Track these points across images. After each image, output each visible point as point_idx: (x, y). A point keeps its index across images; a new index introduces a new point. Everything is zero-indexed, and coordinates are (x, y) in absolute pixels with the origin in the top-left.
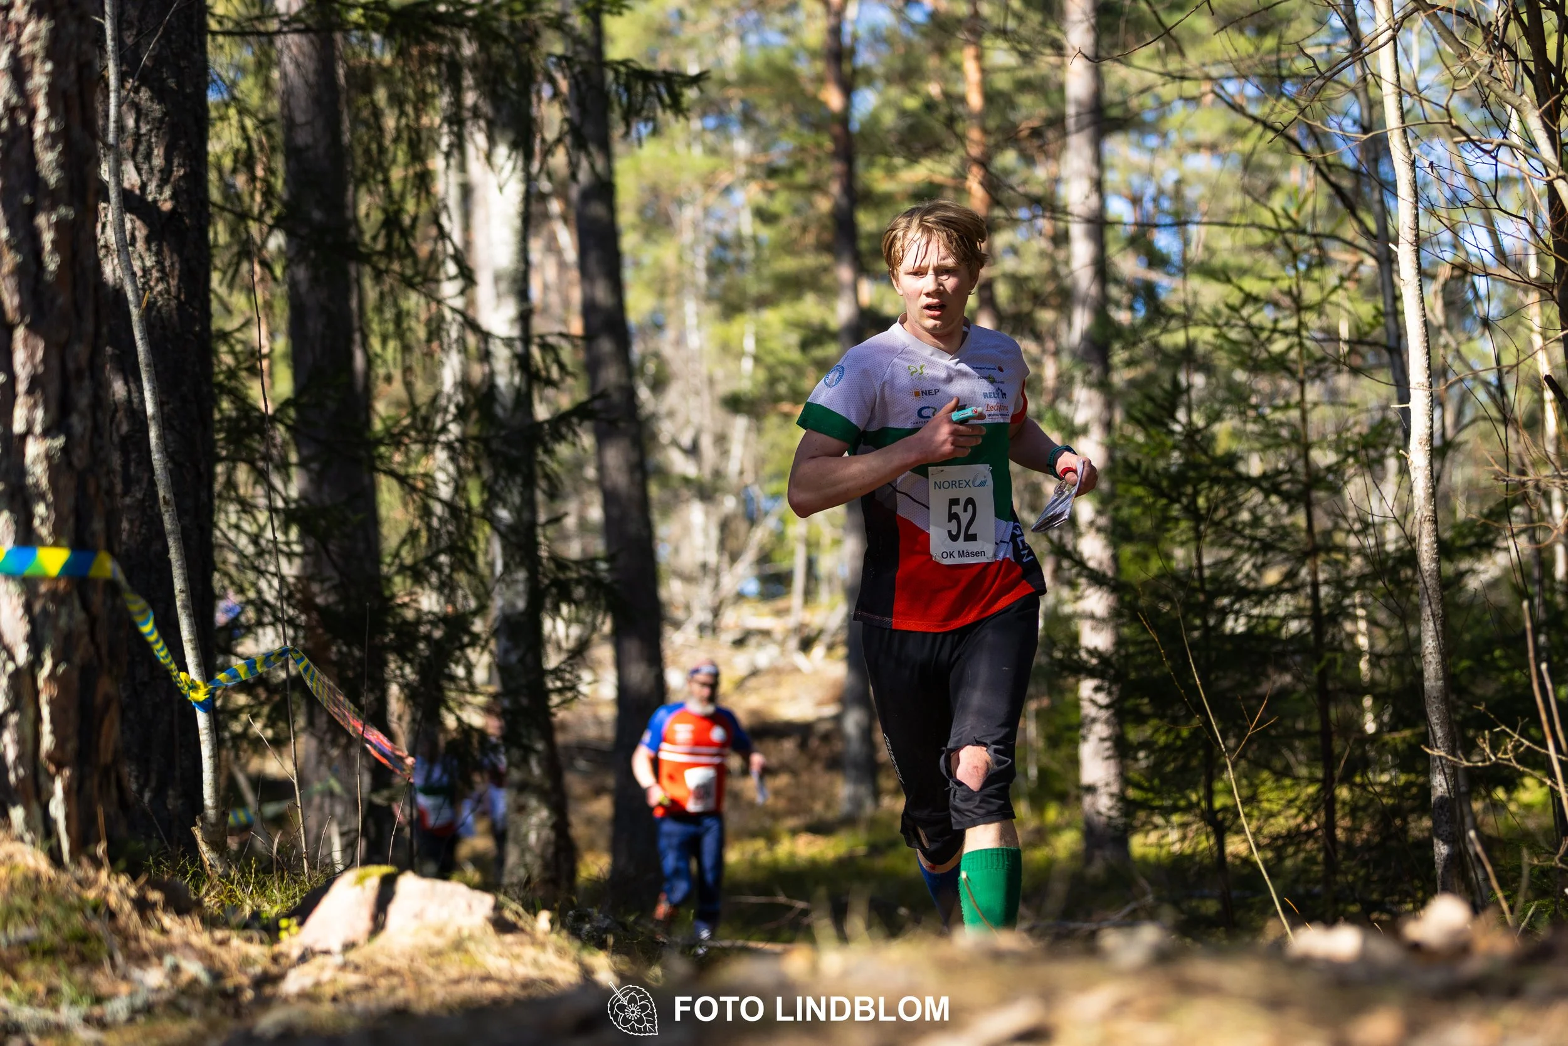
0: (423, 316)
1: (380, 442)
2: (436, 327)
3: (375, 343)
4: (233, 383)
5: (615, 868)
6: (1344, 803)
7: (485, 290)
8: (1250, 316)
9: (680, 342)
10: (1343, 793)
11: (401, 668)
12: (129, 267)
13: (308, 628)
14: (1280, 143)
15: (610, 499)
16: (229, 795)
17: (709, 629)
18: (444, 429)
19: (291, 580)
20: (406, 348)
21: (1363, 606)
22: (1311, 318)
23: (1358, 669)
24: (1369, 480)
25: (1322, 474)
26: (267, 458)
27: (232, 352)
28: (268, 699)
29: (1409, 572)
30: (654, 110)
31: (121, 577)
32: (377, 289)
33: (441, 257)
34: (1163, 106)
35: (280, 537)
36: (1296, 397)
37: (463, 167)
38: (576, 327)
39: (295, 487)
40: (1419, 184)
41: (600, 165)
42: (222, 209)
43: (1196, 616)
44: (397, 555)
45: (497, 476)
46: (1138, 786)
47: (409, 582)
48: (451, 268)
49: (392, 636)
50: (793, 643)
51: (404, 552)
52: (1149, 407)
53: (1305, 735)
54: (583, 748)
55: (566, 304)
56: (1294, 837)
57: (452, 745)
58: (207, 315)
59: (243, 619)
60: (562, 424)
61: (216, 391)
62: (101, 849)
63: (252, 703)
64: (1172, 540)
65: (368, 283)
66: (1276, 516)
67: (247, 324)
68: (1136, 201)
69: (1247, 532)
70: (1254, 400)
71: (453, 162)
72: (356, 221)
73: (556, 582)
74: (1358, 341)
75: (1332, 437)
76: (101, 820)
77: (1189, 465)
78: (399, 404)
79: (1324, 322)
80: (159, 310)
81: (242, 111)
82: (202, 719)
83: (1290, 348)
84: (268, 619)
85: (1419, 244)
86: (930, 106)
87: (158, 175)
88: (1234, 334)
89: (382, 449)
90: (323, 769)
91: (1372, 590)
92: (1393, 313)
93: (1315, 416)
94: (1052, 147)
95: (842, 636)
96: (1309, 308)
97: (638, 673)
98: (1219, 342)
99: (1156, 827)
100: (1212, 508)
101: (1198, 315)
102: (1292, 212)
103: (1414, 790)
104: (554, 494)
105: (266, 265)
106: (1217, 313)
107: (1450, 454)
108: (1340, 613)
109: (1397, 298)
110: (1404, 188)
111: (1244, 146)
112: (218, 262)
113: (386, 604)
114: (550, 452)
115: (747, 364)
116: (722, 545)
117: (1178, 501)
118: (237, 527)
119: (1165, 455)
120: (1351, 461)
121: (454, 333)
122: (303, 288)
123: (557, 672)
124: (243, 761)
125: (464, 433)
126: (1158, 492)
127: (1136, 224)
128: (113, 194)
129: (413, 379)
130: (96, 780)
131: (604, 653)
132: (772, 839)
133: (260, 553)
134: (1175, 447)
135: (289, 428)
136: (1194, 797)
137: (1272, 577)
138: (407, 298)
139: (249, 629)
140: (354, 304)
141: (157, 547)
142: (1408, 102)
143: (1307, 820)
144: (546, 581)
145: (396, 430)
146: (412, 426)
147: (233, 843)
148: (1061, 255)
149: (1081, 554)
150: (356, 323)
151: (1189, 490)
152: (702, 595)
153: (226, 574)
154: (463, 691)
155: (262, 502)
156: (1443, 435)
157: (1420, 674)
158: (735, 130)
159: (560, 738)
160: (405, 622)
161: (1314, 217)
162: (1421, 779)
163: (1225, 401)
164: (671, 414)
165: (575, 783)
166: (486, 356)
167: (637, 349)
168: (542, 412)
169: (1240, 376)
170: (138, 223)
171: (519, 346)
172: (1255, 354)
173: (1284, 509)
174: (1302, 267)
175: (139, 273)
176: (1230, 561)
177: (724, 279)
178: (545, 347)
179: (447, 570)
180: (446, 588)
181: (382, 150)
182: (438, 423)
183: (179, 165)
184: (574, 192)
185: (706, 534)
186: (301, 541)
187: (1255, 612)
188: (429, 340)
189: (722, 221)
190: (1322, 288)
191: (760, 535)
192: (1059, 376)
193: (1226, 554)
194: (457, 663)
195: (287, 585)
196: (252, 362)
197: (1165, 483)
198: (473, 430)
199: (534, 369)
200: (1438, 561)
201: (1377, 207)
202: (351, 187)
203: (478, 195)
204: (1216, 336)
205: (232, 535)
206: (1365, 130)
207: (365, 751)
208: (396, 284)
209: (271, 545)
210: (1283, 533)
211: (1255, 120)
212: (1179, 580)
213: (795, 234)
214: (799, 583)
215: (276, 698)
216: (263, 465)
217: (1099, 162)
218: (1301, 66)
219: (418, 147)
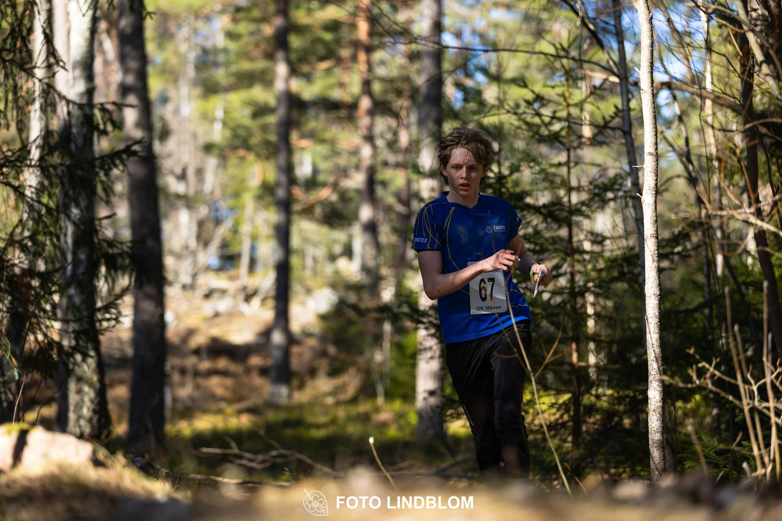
5: (131, 430)
9: (177, 111)
15: (133, 205)
17: (189, 287)
23: (586, 326)
25: (578, 206)
38: (113, 97)
50: (241, 297)
60: (117, 157)
68: (459, 35)
73: (105, 254)
94: (410, 2)
95: (272, 293)
97: (148, 310)
115: (218, 127)
116: (199, 237)
120: (597, 199)
127: (459, 48)
131: (127, 299)
132: (224, 415)
144: (100, 254)
148: (413, 66)
152: (186, 267)
164: (170, 155)
171: (87, 109)
178: (103, 110)
185: (190, 229)
189: (206, 38)
191: (223, 231)
192: (410, 141)
213: (251, 47)
214: (245, 261)
217: (440, 11)
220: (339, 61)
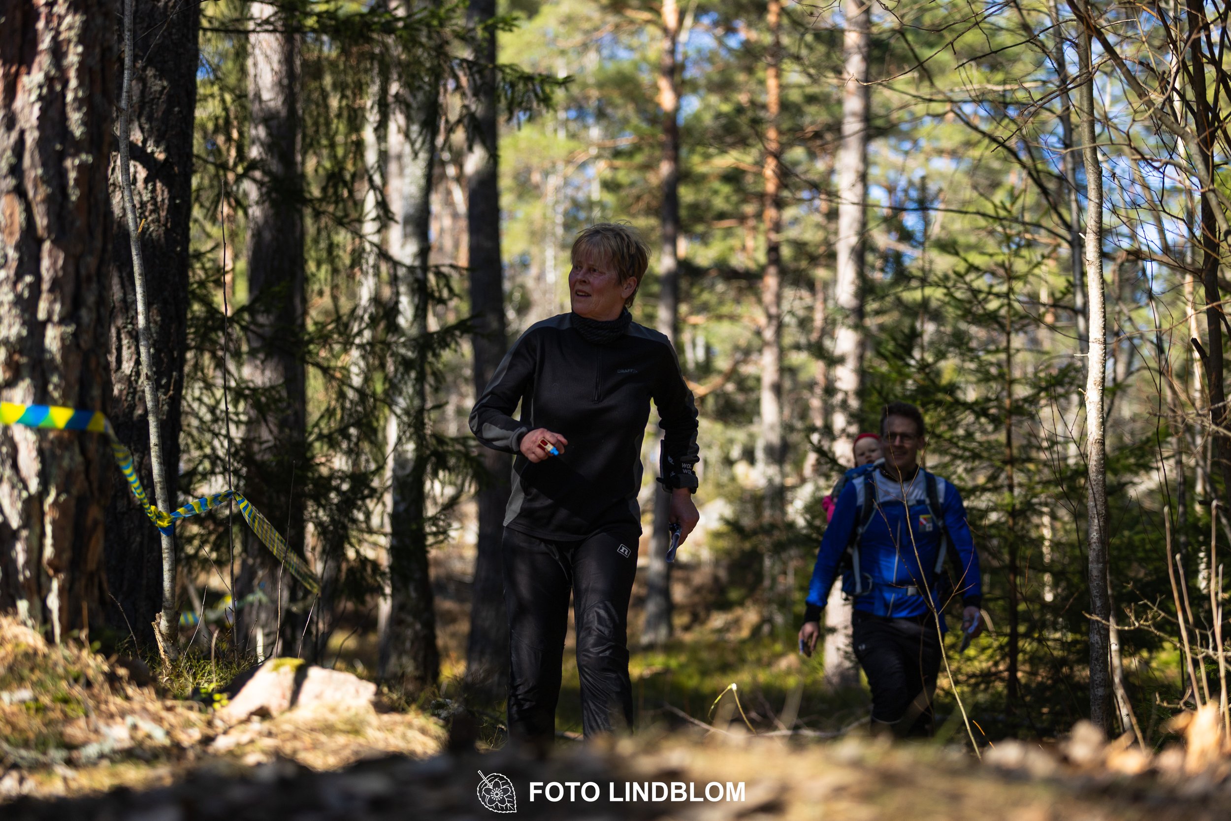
0: (349, 248)
1: (311, 341)
2: (357, 257)
3: (311, 266)
4: (203, 292)
5: (469, 672)
6: (1025, 652)
7: (395, 231)
8: (972, 281)
9: (540, 278)
10: (1026, 645)
11: (317, 512)
12: (132, 200)
13: (247, 478)
14: (1001, 152)
16: (181, 594)
18: (360, 333)
19: (238, 441)
20: (335, 271)
21: (1047, 505)
22: (1018, 286)
23: (1040, 553)
24: (1055, 409)
25: (1021, 403)
26: (225, 348)
27: (203, 268)
28: (215, 530)
29: (1082, 481)
30: (531, 102)
31: (111, 432)
32: (316, 226)
34: (916, 120)
35: (231, 409)
36: (1004, 344)
37: (385, 138)
38: (463, 260)
39: (245, 371)
40: (1103, 189)
42: (203, 161)
44: (317, 426)
45: (397, 371)
47: (325, 448)
49: (311, 486)
51: (323, 424)
52: (893, 347)
54: (452, 580)
55: (456, 246)
56: (986, 677)
57: (351, 571)
58: (186, 240)
59: (201, 469)
60: (447, 335)
61: (190, 296)
62: (83, 635)
63: (203, 532)
65: (309, 221)
66: (984, 433)
67: (215, 247)
68: (891, 190)
69: (961, 444)
70: (972, 345)
71: (379, 134)
72: (304, 176)
73: (435, 453)
74: (1056, 304)
75: (1030, 376)
76: (85, 612)
77: (920, 390)
78: (326, 313)
79: (1028, 289)
80: (150, 235)
81: (224, 89)
82: (165, 542)
83: (1001, 307)
84: (218, 469)
85: (1102, 233)
86: (740, 110)
87: (155, 135)
88: (959, 295)
89: (311, 347)
92: (1080, 283)
93: (1017, 359)
94: (830, 147)
98: (947, 299)
100: (935, 425)
101: (932, 278)
102: (1008, 205)
103: (1078, 646)
104: (438, 388)
106: (946, 278)
107: (1119, 393)
108: (1030, 509)
109: (1083, 274)
110: (1092, 191)
111: (976, 153)
112: (197, 199)
113: (308, 463)
114: (437, 356)
118: (200, 400)
119: (902, 382)
120: (1043, 394)
121: (372, 260)
123: (434, 520)
124: (194, 576)
125: (373, 337)
127: (890, 208)
128: (122, 146)
129: (339, 295)
130: (83, 582)
131: (470, 509)
133: (216, 420)
134: (910, 376)
135: (243, 327)
137: (981, 480)
138: (337, 233)
139: (205, 476)
143: (996, 664)
144: (428, 452)
145: (323, 332)
146: (336, 330)
147: (182, 640)
148: (832, 226)
149: (834, 454)
153: (190, 434)
154: (361, 531)
155: (220, 381)
156: (1114, 379)
157: (1087, 559)
158: (590, 121)
159: (433, 573)
160: (321, 477)
161: (1023, 209)
162: (1085, 638)
163: (949, 345)
167: (508, 283)
168: (433, 325)
169: (963, 326)
170: (140, 168)
171: (419, 274)
172: (974, 309)
173: (990, 428)
174: (1014, 247)
175: (138, 206)
176: (948, 465)
178: (439, 274)
180: (353, 453)
181: (328, 123)
182: (356, 329)
183: (173, 128)
186: (246, 412)
188: (352, 266)
189: (578, 188)
190: (1028, 263)
192: (826, 319)
193: (945, 459)
194: (359, 509)
195: (235, 445)
196: (217, 275)
198: (380, 336)
199: (429, 290)
200: (1104, 474)
201: (1073, 205)
204: (946, 295)
205: (195, 405)
206: (1067, 146)
207: (286, 572)
208: (330, 223)
209: (224, 415)
210: (990, 446)
211: (984, 134)
213: (632, 201)
215: (221, 529)
216: (220, 353)
217: (865, 159)
218: (1021, 95)
219: (355, 120)
220: (742, 219)
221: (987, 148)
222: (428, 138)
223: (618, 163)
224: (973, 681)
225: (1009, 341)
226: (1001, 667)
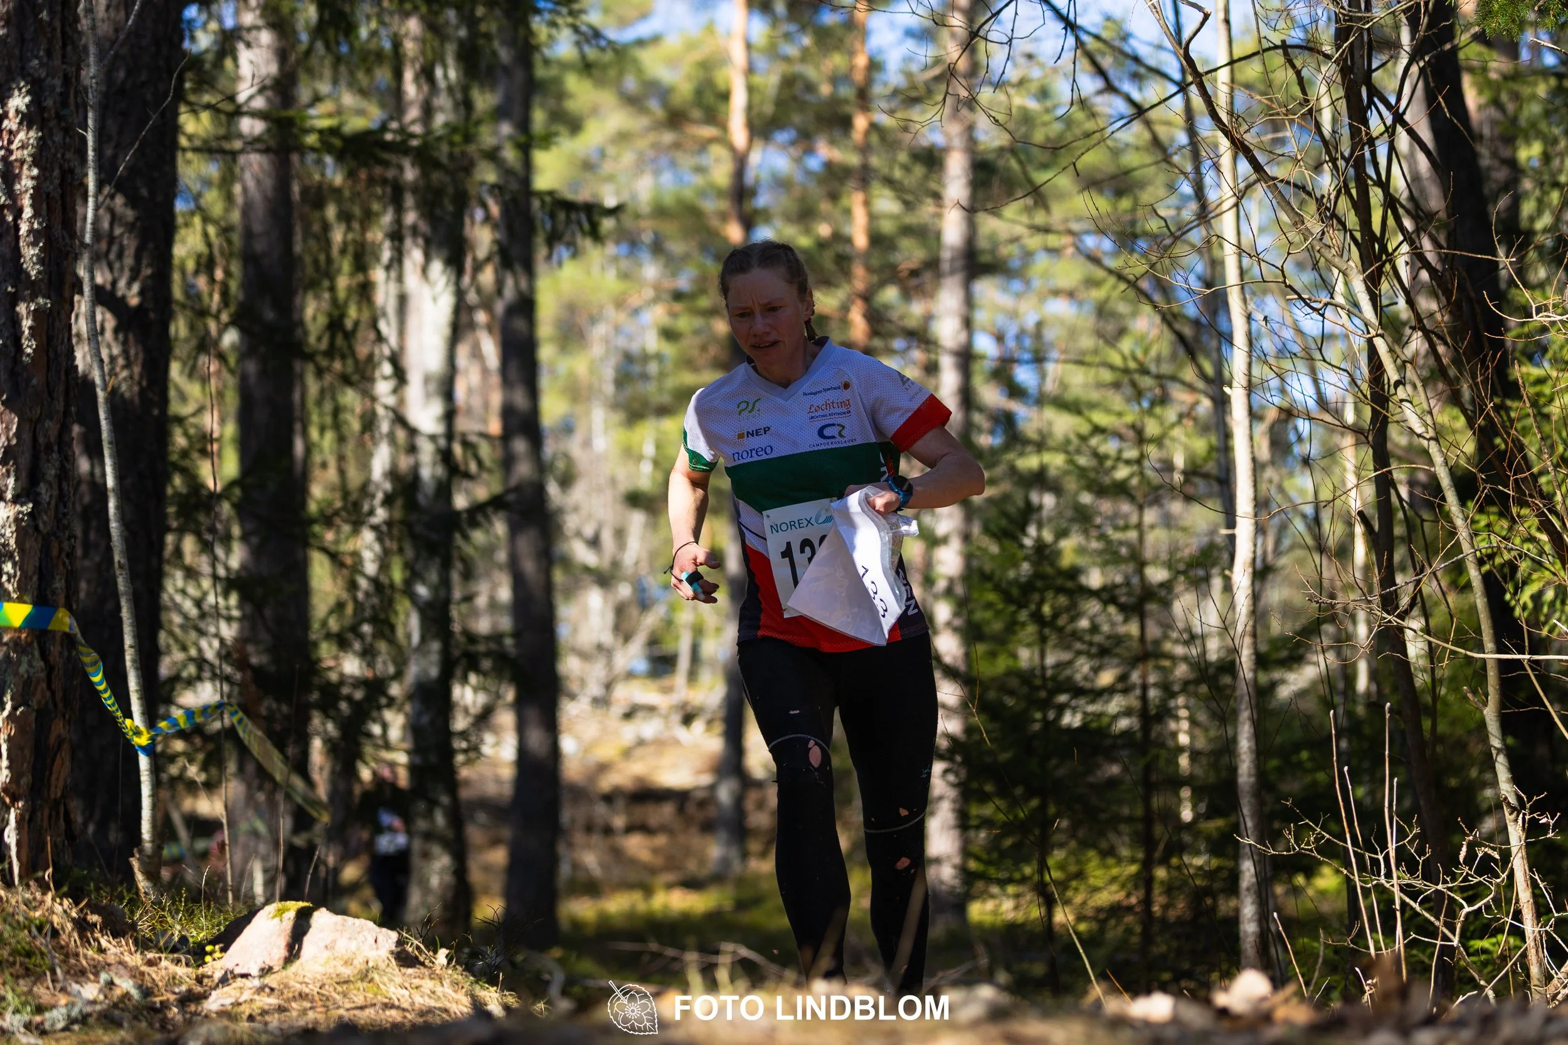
0: (358, 411)
1: (312, 521)
2: (369, 422)
3: (314, 434)
4: (186, 463)
5: (508, 911)
6: (1162, 882)
7: (415, 390)
8: (1097, 445)
9: (587, 443)
10: (1161, 873)
11: (324, 724)
12: (98, 354)
13: (242, 685)
14: (1131, 293)
15: (519, 582)
16: (164, 830)
17: (602, 702)
18: (371, 513)
19: (229, 641)
20: (341, 439)
21: (1187, 707)
22: (1152, 450)
23: (1177, 764)
24: (1195, 597)
25: (1155, 589)
26: (212, 530)
27: (186, 434)
28: (204, 747)
29: (1229, 680)
30: (573, 235)
31: (77, 631)
32: (318, 385)
33: (376, 358)
34: (1028, 255)
35: (221, 600)
36: (1134, 519)
37: (400, 279)
38: (495, 427)
39: (236, 558)
40: (1254, 335)
41: (523, 284)
42: (184, 306)
43: (1039, 709)
44: (324, 623)
45: (417, 557)
46: (978, 858)
47: (334, 649)
48: (387, 368)
49: (317, 695)
50: (676, 718)
51: (331, 621)
52: (1004, 522)
53: (1130, 820)
54: (485, 804)
55: (486, 405)
56: (1115, 910)
58: (165, 401)
59: (185, 674)
60: (478, 513)
61: (170, 469)
62: (47, 875)
63: (190, 750)
64: (1020, 642)
65: (310, 378)
66: (1113, 624)
67: (200, 410)
68: (1000, 338)
69: (1087, 638)
70: (1098, 520)
71: (393, 274)
72: (301, 323)
73: (466, 653)
74: (1192, 472)
75: (1164, 556)
76: (49, 847)
77: (1037, 575)
78: (333, 489)
79: (1163, 454)
80: (122, 395)
81: (206, 220)
82: (144, 762)
83: (1132, 475)
84: (207, 674)
85: (1250, 388)
86: (822, 245)
87: (127, 274)
88: (1083, 461)
89: (317, 528)
90: (250, 813)
91: (1196, 695)
92: (1224, 448)
93: (1151, 538)
94: (928, 287)
95: (721, 714)
96: (1151, 441)
97: (536, 738)
98: (1068, 467)
99: (993, 897)
100: (1056, 615)
101: (1051, 443)
102: (1139, 354)
103: (1224, 873)
104: (468, 575)
105: (222, 357)
106: (1068, 441)
107: (1270, 577)
108: (1165, 713)
109: (1227, 435)
110: (1240, 339)
111: (1098, 294)
112: (177, 351)
113: (313, 666)
114: (466, 537)
115: (647, 468)
116: (617, 628)
117: (1025, 606)
118: (183, 592)
119: (1016, 565)
120: (1182, 578)
121: (385, 428)
122: (252, 380)
123: (464, 735)
124: (178, 800)
125: (391, 517)
126: (1008, 598)
127: (999, 359)
128: (86, 288)
129: (346, 467)
130: (46, 812)
131: (506, 719)
132: (648, 891)
133: (203, 615)
134: (1026, 558)
135: (234, 506)
136: (1028, 870)
137: (1106, 678)
138: (345, 395)
139: (190, 683)
140: (297, 396)
141: (110, 605)
142: (1246, 261)
143: (1128, 895)
144: (458, 653)
145: (329, 511)
146: (344, 508)
147: (166, 874)
148: (932, 382)
150: (297, 413)
151: (1036, 597)
152: (596, 672)
153: (171, 633)
154: (377, 747)
155: (206, 568)
156: (1264, 559)
157: (1233, 770)
158: (645, 256)
159: (465, 794)
160: (329, 684)
161: (1158, 360)
162: (1229, 864)
163: (1072, 520)
164: (576, 509)
165: (475, 834)
166: (412, 449)
167: (549, 448)
168: (460, 502)
169: (1086, 498)
170: (108, 316)
171: (442, 442)
172: (1100, 479)
173: (1119, 618)
174: (1145, 404)
175: (107, 361)
176: (1070, 663)
177: (629, 391)
178: (466, 444)
179: (369, 639)
180: (368, 654)
181: (329, 260)
182: (366, 508)
183: (149, 265)
184: (500, 307)
185: (603, 617)
186: (240, 606)
187: (1091, 708)
188: (362, 433)
189: (630, 338)
190: (1162, 424)
191: (651, 620)
193: (1066, 656)
194: (374, 721)
195: (227, 646)
196: (203, 444)
197: (1015, 592)
198: (398, 514)
199: (454, 464)
200: (1255, 671)
201: (1215, 355)
202: (300, 292)
203: (413, 305)
204: (1067, 462)
205: (178, 598)
206: (1208, 285)
207: (288, 797)
208: (335, 381)
209: (212, 610)
210: (1118, 640)
211: (1110, 271)
212: (1025, 677)
213: (695, 353)
214: (684, 663)
215: (210, 747)
216: (208, 537)
217: (969, 302)
218: (1154, 225)
219: (362, 259)
221: (1114, 287)
222: (453, 278)
223: (678, 307)
224: (1102, 916)
225: (1141, 516)
226: (1133, 900)
